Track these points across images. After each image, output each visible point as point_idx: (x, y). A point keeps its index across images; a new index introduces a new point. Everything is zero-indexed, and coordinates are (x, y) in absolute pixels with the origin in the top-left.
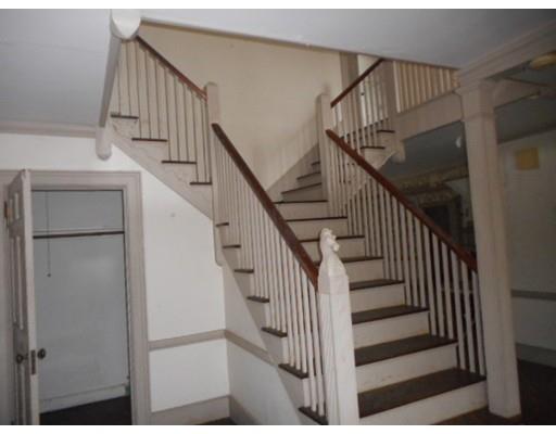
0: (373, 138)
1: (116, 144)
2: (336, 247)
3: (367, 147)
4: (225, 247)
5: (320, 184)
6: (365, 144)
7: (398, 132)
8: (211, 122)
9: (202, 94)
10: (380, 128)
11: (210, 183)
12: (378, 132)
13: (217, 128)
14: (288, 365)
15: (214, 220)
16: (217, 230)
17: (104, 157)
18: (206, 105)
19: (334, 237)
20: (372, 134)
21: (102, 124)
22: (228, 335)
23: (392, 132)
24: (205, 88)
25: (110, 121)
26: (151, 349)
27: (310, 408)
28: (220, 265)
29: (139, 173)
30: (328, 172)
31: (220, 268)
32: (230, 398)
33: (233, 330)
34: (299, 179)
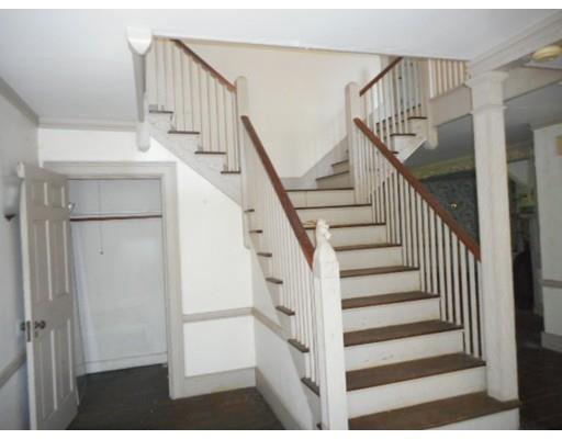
0: (403, 125)
1: (154, 137)
2: (328, 236)
3: (398, 134)
4: (251, 232)
5: (347, 172)
6: (395, 132)
7: (430, 118)
8: (240, 115)
9: (232, 88)
10: (412, 115)
11: (239, 172)
12: (409, 119)
13: (245, 120)
14: (295, 340)
15: (242, 206)
16: (245, 216)
17: (144, 149)
18: (236, 98)
19: (327, 227)
20: (403, 121)
21: (141, 119)
22: (255, 312)
23: (425, 118)
24: (235, 83)
25: (148, 116)
26: (185, 321)
27: (310, 379)
28: (248, 248)
29: (175, 163)
30: (355, 161)
31: (249, 251)
32: (256, 369)
33: (259, 308)
34: (333, 165)
